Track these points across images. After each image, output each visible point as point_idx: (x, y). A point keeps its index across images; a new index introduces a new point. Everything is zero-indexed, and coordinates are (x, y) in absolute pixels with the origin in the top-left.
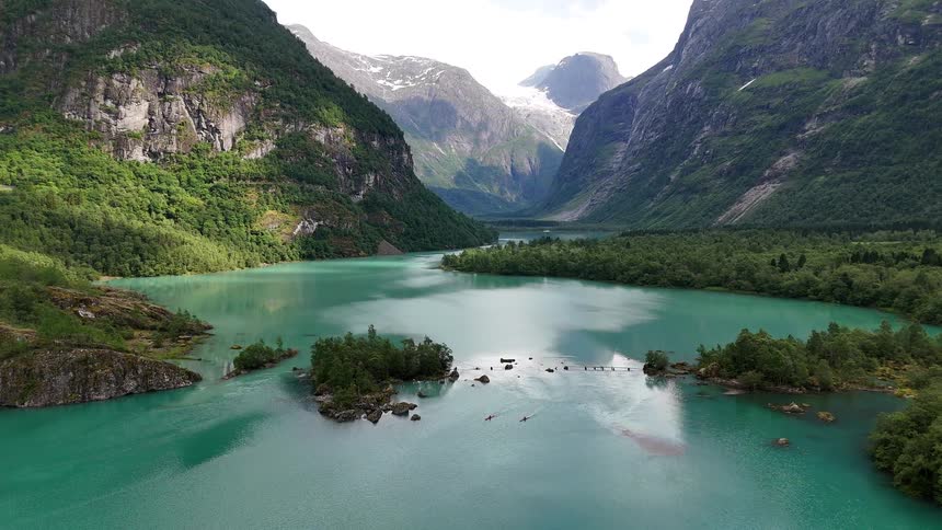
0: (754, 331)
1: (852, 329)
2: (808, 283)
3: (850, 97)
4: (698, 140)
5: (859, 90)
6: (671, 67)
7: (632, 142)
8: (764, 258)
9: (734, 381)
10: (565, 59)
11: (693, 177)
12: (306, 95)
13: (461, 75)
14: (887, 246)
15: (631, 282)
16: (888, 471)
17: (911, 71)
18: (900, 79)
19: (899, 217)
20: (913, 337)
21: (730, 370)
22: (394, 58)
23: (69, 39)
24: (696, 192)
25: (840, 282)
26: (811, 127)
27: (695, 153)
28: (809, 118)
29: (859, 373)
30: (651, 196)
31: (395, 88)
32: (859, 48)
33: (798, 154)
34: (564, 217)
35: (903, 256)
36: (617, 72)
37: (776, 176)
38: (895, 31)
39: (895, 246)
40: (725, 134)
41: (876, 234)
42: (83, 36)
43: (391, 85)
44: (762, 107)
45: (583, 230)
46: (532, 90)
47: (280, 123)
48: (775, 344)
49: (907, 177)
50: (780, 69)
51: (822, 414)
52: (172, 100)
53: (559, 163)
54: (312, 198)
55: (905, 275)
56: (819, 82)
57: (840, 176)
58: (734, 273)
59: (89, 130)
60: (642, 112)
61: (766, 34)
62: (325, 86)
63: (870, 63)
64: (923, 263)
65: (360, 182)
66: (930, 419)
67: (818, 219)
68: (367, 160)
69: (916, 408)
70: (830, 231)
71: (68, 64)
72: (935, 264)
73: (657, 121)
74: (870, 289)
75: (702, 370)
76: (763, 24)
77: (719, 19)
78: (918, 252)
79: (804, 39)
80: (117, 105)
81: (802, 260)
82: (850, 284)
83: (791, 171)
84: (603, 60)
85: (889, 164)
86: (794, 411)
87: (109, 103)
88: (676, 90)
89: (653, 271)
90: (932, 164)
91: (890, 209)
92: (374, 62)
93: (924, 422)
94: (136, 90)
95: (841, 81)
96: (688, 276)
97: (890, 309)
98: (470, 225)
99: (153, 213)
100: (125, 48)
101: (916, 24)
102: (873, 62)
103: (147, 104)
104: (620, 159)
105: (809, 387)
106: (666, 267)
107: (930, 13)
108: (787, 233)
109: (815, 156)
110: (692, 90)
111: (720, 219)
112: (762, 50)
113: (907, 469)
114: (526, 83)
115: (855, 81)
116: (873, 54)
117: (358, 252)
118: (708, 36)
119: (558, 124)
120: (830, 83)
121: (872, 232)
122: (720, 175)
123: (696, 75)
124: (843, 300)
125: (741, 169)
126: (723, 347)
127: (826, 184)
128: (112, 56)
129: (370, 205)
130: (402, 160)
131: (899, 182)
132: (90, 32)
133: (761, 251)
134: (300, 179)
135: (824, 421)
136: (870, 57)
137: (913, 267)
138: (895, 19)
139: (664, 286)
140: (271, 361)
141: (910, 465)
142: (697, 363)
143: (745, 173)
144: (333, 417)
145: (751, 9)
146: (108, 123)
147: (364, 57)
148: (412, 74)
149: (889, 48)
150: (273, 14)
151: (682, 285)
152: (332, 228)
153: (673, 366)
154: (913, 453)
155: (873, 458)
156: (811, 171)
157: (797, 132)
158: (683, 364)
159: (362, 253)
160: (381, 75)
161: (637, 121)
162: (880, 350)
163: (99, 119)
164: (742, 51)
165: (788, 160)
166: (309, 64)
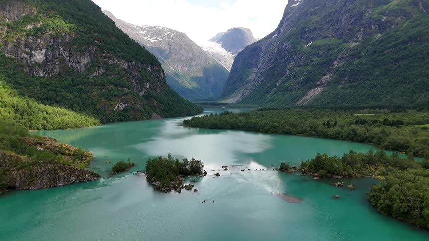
0: (322, 154)
1: (358, 152)
2: (339, 133)
3: (352, 51)
4: (288, 68)
5: (355, 48)
6: (276, 35)
7: (259, 68)
8: (320, 122)
9: (315, 174)
10: (229, 30)
11: (286, 84)
12: (118, 47)
13: (182, 36)
14: (369, 116)
15: (266, 132)
16: (375, 207)
17: (377, 41)
18: (373, 44)
19: (372, 103)
20: (381, 156)
21: (313, 169)
22: (151, 28)
23: (8, 20)
24: (288, 91)
25: (351, 133)
26: (336, 64)
27: (287, 73)
28: (335, 60)
29: (361, 170)
30: (268, 92)
31: (153, 41)
32: (355, 30)
33: (331, 75)
34: (230, 101)
35: (375, 122)
36: (252, 37)
37: (321, 85)
38: (371, 24)
39: (372, 116)
40: (300, 66)
41: (363, 111)
42: (14, 19)
43: (150, 40)
44: (316, 54)
45: (239, 107)
46: (214, 43)
47: (107, 59)
48: (330, 159)
49: (376, 86)
50: (323, 38)
51: (350, 186)
52: (57, 49)
53: (227, 76)
54: (122, 94)
55: (376, 130)
56: (340, 44)
57: (348, 85)
58: (309, 128)
59: (18, 62)
60: (264, 55)
61: (317, 23)
62: (126, 43)
63: (360, 37)
64: (383, 124)
65: (143, 87)
66: (390, 187)
67: (339, 103)
68: (146, 77)
69: (385, 183)
70: (345, 109)
71: (7, 32)
72: (388, 125)
73: (271, 59)
74: (363, 135)
75: (303, 170)
76: (315, 18)
77: (297, 15)
78: (381, 119)
79: (333, 25)
80: (31, 50)
81: (336, 123)
82: (355, 133)
83: (328, 82)
84: (246, 31)
85: (368, 80)
86: (340, 185)
87: (27, 50)
88: (278, 46)
89: (275, 127)
90: (386, 80)
91: (369, 99)
92: (142, 29)
93: (388, 188)
94: (40, 44)
95: (348, 44)
96: (290, 130)
97: (371, 144)
98: (191, 105)
99: (49, 101)
100: (34, 25)
101: (380, 20)
102: (361, 36)
103: (45, 50)
104: (255, 76)
105: (344, 176)
106: (280, 126)
107: (385, 16)
108: (328, 110)
109: (338, 76)
110: (286, 46)
111: (298, 103)
112: (315, 29)
113: (383, 205)
114: (212, 40)
115: (354, 44)
116: (362, 32)
117: (143, 118)
118: (292, 22)
119: (227, 59)
120: (344, 44)
121: (362, 110)
122: (298, 83)
123: (287, 39)
124: (352, 140)
125: (307, 81)
126: (310, 160)
127: (343, 88)
128: (28, 28)
129: (147, 97)
130: (161, 76)
131: (372, 88)
132: (18, 17)
133: (318, 118)
134: (117, 86)
135: (351, 189)
136: (360, 34)
137: (380, 126)
138: (371, 18)
139: (280, 134)
140: (127, 168)
141: (383, 204)
142: (300, 167)
143: (309, 83)
144: (162, 191)
145: (310, 12)
146: (27, 59)
147: (137, 27)
148: (160, 35)
149: (368, 30)
150: (99, 9)
151: (287, 133)
152: (131, 107)
153: (291, 168)
154: (384, 200)
155: (369, 201)
156: (336, 82)
157: (330, 65)
158: (294, 167)
159: (145, 118)
160: (146, 35)
161: (261, 59)
162: (369, 161)
163: (22, 57)
164: (307, 29)
165: (327, 78)
166: (119, 33)
